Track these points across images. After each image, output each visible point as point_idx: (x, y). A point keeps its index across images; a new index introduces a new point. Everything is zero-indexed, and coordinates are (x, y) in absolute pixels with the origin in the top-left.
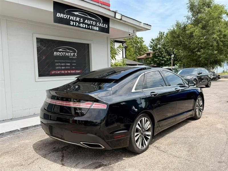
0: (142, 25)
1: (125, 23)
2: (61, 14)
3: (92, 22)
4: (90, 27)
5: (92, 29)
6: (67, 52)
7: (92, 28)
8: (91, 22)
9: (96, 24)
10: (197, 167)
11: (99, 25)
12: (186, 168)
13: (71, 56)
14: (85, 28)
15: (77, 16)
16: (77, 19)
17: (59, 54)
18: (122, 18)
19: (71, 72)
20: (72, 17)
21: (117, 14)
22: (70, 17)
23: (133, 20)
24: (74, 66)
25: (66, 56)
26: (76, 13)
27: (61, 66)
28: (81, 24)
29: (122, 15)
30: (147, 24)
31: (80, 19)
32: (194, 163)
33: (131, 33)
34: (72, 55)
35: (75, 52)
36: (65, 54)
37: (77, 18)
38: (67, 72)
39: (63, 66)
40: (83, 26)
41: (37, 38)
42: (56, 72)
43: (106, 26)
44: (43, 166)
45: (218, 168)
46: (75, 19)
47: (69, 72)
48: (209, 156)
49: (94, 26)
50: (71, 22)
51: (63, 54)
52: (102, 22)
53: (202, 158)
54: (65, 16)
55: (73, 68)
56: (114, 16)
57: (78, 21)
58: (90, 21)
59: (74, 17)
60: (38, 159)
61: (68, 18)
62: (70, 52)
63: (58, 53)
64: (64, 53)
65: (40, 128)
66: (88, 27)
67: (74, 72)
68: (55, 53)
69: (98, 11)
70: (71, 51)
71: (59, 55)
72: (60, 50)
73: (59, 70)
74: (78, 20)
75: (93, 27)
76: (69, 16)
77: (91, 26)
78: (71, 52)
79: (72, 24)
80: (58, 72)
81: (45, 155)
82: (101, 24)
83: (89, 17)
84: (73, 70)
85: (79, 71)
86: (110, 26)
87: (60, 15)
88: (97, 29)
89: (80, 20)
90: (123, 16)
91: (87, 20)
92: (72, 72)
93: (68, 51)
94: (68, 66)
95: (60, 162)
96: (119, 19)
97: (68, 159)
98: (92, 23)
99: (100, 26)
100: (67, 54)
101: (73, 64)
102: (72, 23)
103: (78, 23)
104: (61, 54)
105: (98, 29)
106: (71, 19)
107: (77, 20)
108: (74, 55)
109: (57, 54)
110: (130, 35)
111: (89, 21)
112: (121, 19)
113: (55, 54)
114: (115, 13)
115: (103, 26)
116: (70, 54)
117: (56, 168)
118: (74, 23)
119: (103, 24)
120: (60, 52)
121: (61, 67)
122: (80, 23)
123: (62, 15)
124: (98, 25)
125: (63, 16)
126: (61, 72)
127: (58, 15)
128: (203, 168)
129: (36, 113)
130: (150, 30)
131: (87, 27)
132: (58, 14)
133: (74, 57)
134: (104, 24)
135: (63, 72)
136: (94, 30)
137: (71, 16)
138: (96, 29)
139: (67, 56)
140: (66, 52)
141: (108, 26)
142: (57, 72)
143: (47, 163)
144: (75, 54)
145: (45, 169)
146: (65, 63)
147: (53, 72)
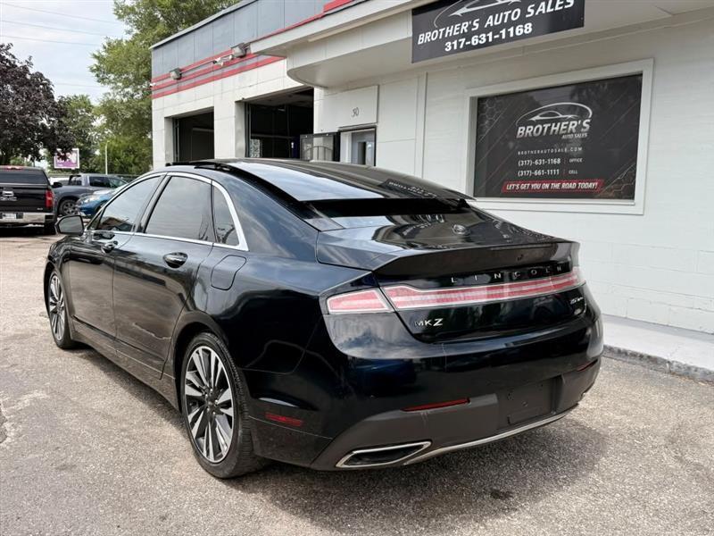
3: (508, 13)
4: (501, 35)
5: (508, 39)
6: (557, 121)
7: (508, 34)
8: (504, 16)
9: (525, 12)
11: (536, 11)
13: (566, 134)
14: (486, 44)
17: (532, 132)
19: (561, 186)
20: (450, 29)
22: (445, 32)
24: (575, 166)
25: (551, 133)
27: (534, 168)
34: (570, 127)
36: (549, 128)
38: (550, 186)
39: (539, 167)
40: (480, 39)
42: (518, 185)
43: (565, 4)
46: (457, 31)
47: (556, 186)
49: (516, 24)
50: (447, 44)
51: (543, 128)
55: (572, 172)
57: (466, 31)
58: (502, 14)
62: (565, 120)
63: (529, 129)
64: (546, 126)
66: (495, 37)
67: (572, 186)
68: (521, 130)
70: (570, 116)
71: (530, 135)
72: (534, 119)
73: (525, 179)
75: (511, 29)
77: (503, 31)
78: (570, 120)
80: (524, 186)
82: (543, 4)
84: (570, 179)
85: (591, 185)
88: (528, 28)
89: (471, 27)
91: (491, 17)
92: (565, 185)
93: (561, 116)
94: (555, 167)
98: (511, 14)
99: (540, 12)
100: (556, 126)
101: (571, 161)
102: (449, 47)
103: (464, 40)
104: (539, 129)
105: (530, 31)
107: (462, 32)
108: (579, 127)
109: (525, 131)
111: (497, 15)
113: (519, 132)
115: (552, 6)
116: (565, 127)
119: (550, 2)
120: (534, 124)
121: (533, 171)
122: (468, 36)
124: (532, 14)
126: (530, 186)
131: (491, 40)
133: (579, 136)
135: (536, 186)
138: (521, 34)
139: (556, 133)
144: (584, 124)
146: (546, 157)
147: (510, 187)
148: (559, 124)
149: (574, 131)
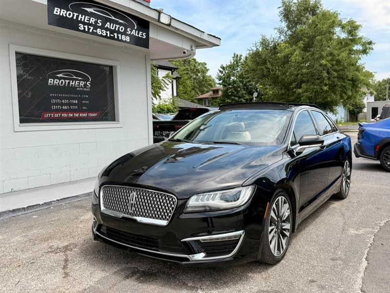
0: (205, 37)
1: (177, 32)
2: (62, 10)
3: (118, 26)
4: (114, 35)
5: (118, 39)
6: (73, 79)
7: (118, 37)
8: (116, 27)
9: (126, 30)
10: (296, 268)
11: (131, 33)
12: (281, 270)
13: (79, 87)
14: (106, 37)
15: (91, 15)
16: (91, 20)
17: (59, 83)
18: (170, 22)
19: (79, 115)
20: (82, 16)
21: (162, 15)
22: (78, 17)
23: (190, 27)
24: (85, 105)
25: (70, 86)
26: (89, 10)
27: (62, 104)
28: (98, 30)
29: (171, 18)
30: (214, 36)
31: (97, 20)
32: (292, 262)
33: (187, 50)
34: (81, 84)
35: (87, 80)
36: (69, 83)
37: (92, 18)
38: (73, 115)
39: (65, 105)
40: (102, 32)
41: (17, 53)
42: (52, 115)
43: (142, 36)
44: (29, 278)
45: (331, 268)
46: (87, 20)
47: (77, 115)
48: (316, 251)
49: (122, 34)
50: (80, 25)
51: (65, 82)
52: (136, 28)
53: (305, 255)
54: (70, 14)
55: (84, 108)
56: (157, 18)
57: (93, 23)
58: (114, 25)
59: (87, 17)
60: (19, 266)
61: (75, 18)
62: (77, 80)
63: (57, 81)
64: (67, 81)
65: (23, 214)
66: (111, 35)
67: (85, 115)
68: (51, 81)
69: (129, 8)
70: (80, 78)
71: (57, 85)
72: (59, 76)
73: (57, 111)
74: (93, 21)
75: (120, 35)
76: (76, 14)
77: (116, 34)
78: (80, 80)
79: (83, 29)
80: (57, 115)
81: (33, 259)
82: (134, 31)
83: (113, 18)
84: (83, 111)
85: (94, 115)
86: (150, 35)
87: (60, 12)
88: (128, 39)
89: (96, 22)
90: (172, 20)
91: (108, 23)
92: (81, 115)
93: (75, 77)
94: (75, 104)
95: (61, 270)
96: (166, 23)
97: (76, 264)
98: (119, 28)
99: (133, 34)
100: (73, 82)
101: (83, 102)
102: (81, 27)
103: (92, 28)
104: (62, 82)
105: (129, 41)
106: (79, 19)
107: (91, 22)
108: (85, 85)
109: (54, 82)
110: (184, 53)
111: (112, 24)
112: (169, 25)
113: (49, 82)
114: (159, 13)
115: (138, 34)
116: (78, 83)
117: (55, 281)
118: (86, 27)
119: (137, 32)
120: (60, 78)
121: (62, 106)
122: (96, 27)
123: (64, 12)
124: (129, 33)
125: (66, 14)
126: (61, 115)
127: (57, 12)
128: (307, 269)
129: (15, 190)
130: (218, 45)
131: (108, 35)
132: (55, 10)
133: (86, 89)
134: (140, 32)
135: (65, 115)
136: (121, 40)
137: (80, 15)
138: (125, 40)
139: (73, 86)
140: (70, 79)
141: (148, 35)
142: (54, 115)
143: (37, 274)
144: (88, 84)
145: (32, 283)
146: (69, 99)
147: (47, 115)
148: (74, 81)
149: (83, 86)
